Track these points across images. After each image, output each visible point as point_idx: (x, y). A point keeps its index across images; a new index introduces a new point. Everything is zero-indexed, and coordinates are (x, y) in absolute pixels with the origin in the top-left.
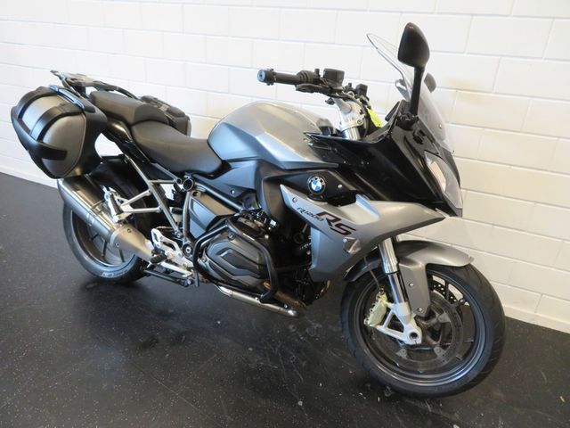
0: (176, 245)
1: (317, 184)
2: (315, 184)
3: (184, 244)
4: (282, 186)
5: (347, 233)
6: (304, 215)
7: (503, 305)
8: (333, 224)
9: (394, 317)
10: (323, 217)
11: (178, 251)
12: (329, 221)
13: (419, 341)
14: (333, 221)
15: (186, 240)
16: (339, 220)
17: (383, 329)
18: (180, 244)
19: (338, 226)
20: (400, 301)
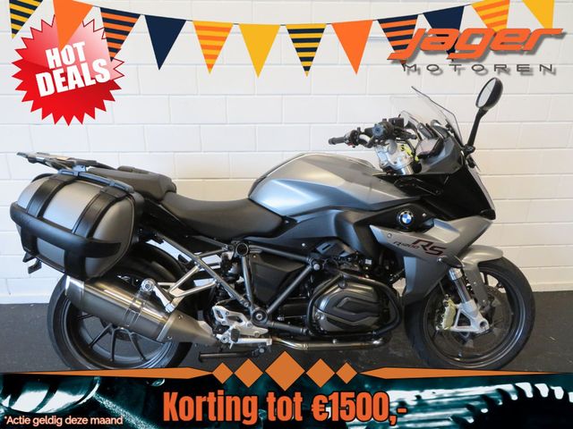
0: (242, 317)
1: (407, 218)
2: (406, 217)
3: (252, 312)
4: (371, 227)
5: (440, 253)
6: (401, 247)
7: (531, 284)
8: (427, 248)
9: (462, 315)
10: (418, 244)
11: (245, 322)
12: (424, 247)
13: (487, 327)
14: (428, 246)
15: (254, 308)
16: (432, 243)
17: (455, 328)
18: (247, 314)
19: (432, 249)
20: (467, 300)
